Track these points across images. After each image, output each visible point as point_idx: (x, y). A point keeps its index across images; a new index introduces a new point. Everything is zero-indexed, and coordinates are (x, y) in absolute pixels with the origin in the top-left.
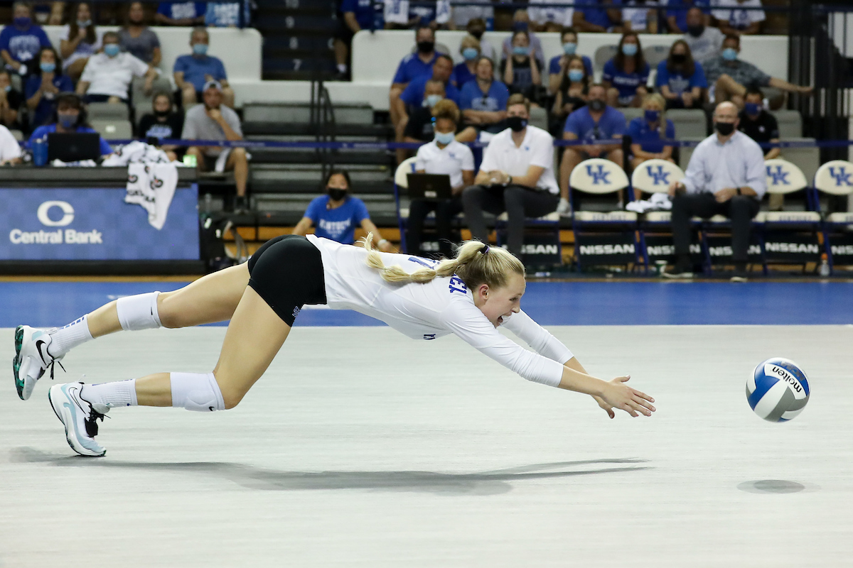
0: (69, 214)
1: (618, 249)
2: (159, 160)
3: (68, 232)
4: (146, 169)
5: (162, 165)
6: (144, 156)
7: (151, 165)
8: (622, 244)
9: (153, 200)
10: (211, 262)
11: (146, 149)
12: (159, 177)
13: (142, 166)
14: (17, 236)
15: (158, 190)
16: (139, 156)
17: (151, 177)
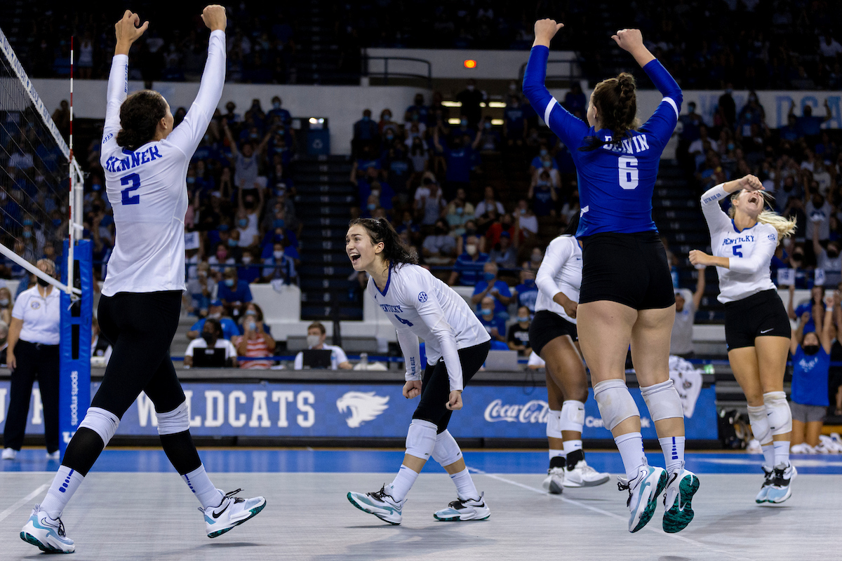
2: (688, 369)
4: (680, 375)
5: (690, 372)
6: (677, 365)
7: (684, 372)
9: (685, 397)
10: (727, 441)
11: (678, 361)
12: (690, 380)
13: (677, 373)
14: (590, 422)
15: (688, 390)
16: (674, 365)
17: (684, 381)
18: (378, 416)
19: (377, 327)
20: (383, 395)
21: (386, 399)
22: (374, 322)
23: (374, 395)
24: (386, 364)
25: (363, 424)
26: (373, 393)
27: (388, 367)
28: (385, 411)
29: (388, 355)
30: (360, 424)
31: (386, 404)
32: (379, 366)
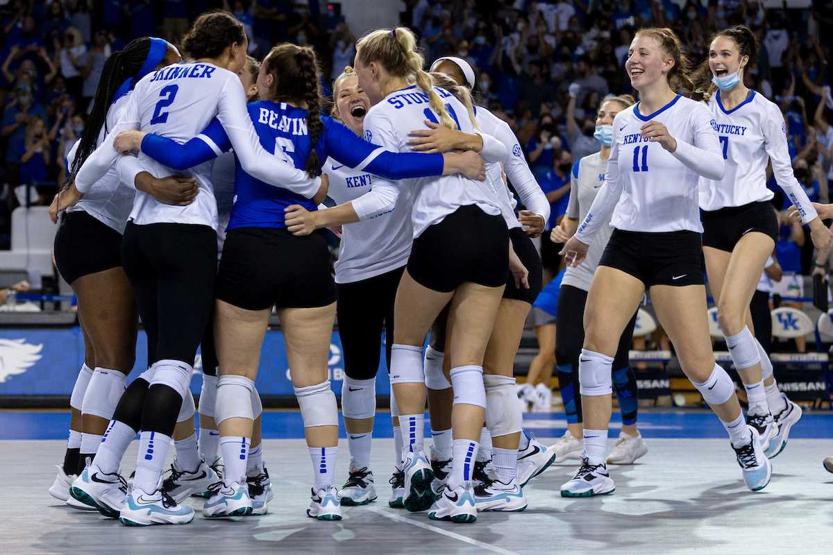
0: (336, 355)
1: (811, 386)
3: (336, 370)
8: (815, 382)
18: (29, 369)
19: (28, 257)
20: (36, 344)
21: (39, 348)
22: (24, 251)
23: (24, 343)
24: (39, 303)
25: (10, 378)
26: (22, 340)
27: (42, 307)
28: (37, 362)
29: (42, 292)
30: (6, 378)
31: (38, 354)
32: (31, 307)
